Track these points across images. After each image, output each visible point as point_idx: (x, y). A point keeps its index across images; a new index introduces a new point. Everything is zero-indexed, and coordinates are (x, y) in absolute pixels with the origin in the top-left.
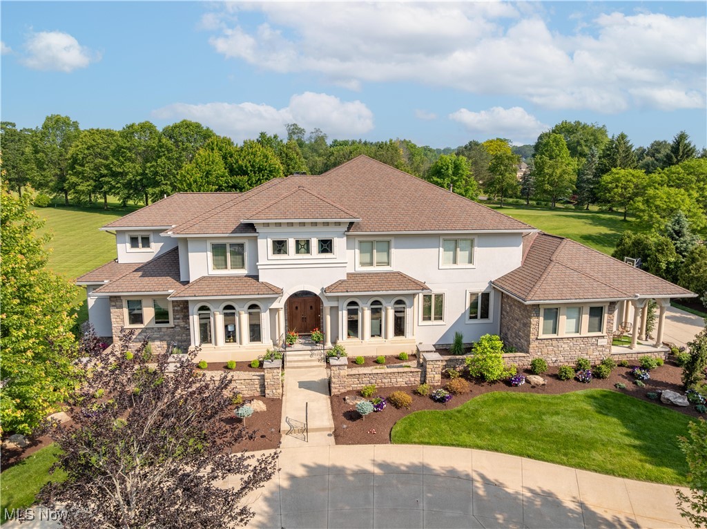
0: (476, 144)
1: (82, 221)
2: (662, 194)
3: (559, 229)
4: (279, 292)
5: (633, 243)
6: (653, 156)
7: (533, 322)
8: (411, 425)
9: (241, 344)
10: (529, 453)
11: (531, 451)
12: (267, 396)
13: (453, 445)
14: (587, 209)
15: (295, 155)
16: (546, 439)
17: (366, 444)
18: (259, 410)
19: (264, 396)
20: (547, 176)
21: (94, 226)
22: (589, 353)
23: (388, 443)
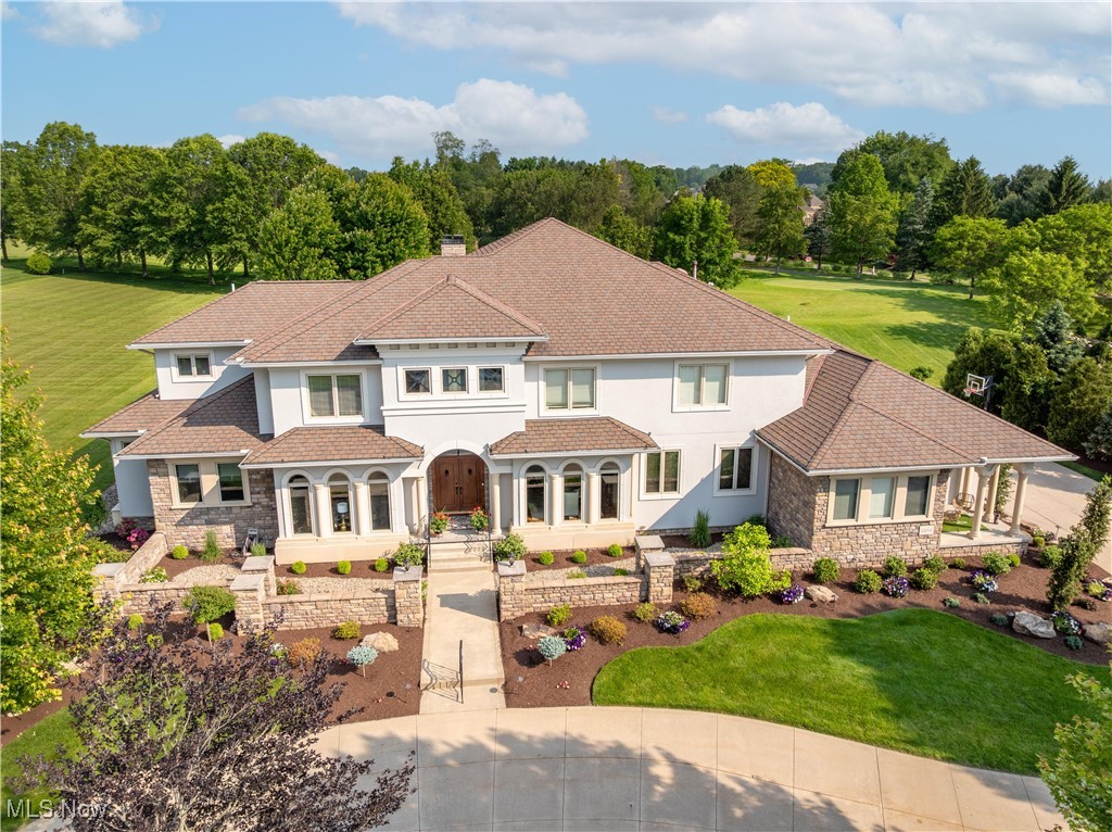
0: (739, 171)
1: (106, 300)
2: (1031, 262)
3: (867, 315)
4: (416, 453)
5: (982, 350)
6: (1019, 191)
7: (818, 502)
8: (625, 673)
9: (358, 533)
10: (807, 721)
11: (810, 716)
12: (399, 623)
13: (689, 707)
14: (912, 278)
15: (446, 195)
16: (832, 696)
17: (553, 706)
18: (386, 650)
19: (396, 623)
20: (850, 226)
21: (127, 308)
22: (905, 548)
23: (588, 704)
